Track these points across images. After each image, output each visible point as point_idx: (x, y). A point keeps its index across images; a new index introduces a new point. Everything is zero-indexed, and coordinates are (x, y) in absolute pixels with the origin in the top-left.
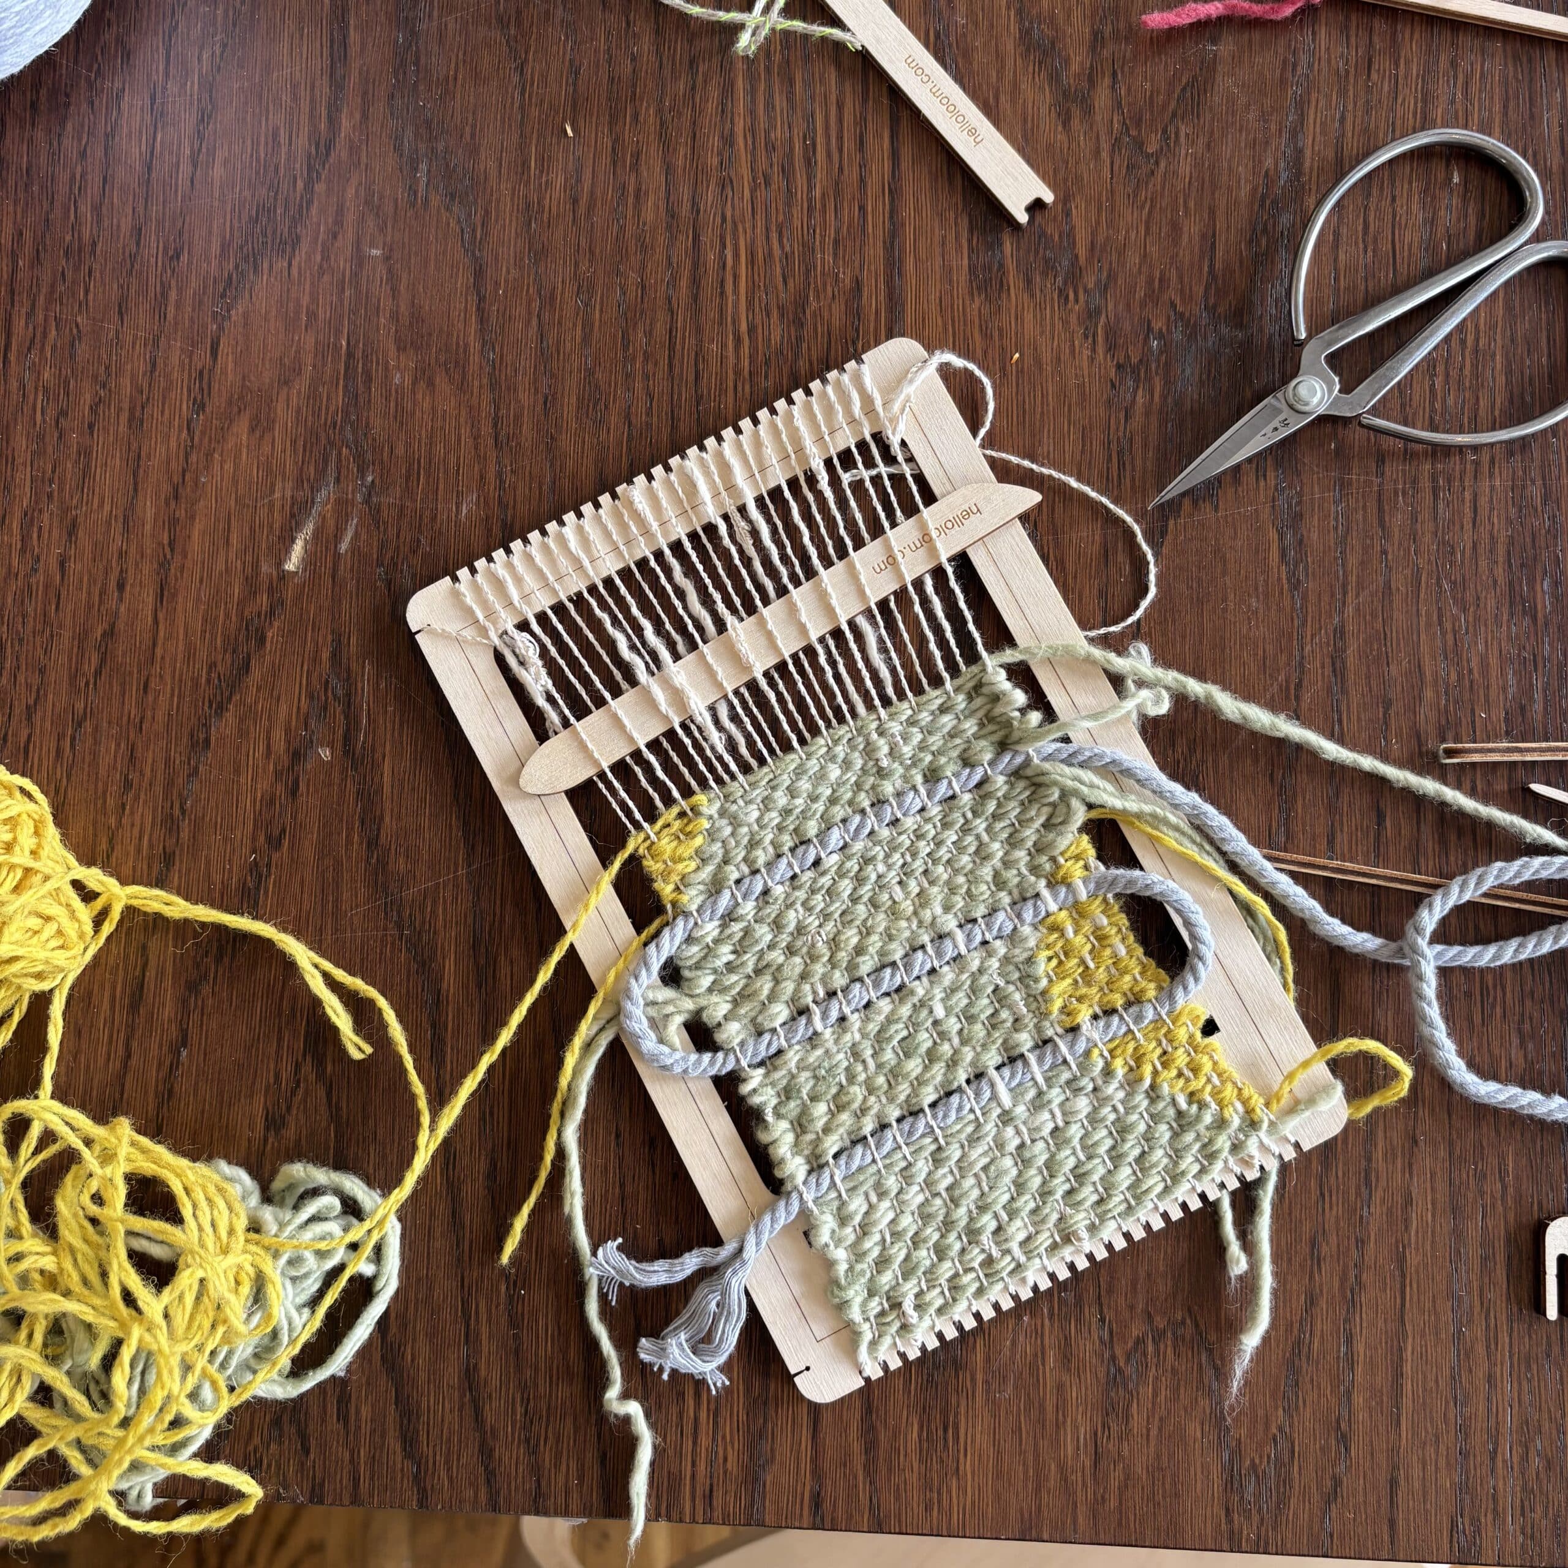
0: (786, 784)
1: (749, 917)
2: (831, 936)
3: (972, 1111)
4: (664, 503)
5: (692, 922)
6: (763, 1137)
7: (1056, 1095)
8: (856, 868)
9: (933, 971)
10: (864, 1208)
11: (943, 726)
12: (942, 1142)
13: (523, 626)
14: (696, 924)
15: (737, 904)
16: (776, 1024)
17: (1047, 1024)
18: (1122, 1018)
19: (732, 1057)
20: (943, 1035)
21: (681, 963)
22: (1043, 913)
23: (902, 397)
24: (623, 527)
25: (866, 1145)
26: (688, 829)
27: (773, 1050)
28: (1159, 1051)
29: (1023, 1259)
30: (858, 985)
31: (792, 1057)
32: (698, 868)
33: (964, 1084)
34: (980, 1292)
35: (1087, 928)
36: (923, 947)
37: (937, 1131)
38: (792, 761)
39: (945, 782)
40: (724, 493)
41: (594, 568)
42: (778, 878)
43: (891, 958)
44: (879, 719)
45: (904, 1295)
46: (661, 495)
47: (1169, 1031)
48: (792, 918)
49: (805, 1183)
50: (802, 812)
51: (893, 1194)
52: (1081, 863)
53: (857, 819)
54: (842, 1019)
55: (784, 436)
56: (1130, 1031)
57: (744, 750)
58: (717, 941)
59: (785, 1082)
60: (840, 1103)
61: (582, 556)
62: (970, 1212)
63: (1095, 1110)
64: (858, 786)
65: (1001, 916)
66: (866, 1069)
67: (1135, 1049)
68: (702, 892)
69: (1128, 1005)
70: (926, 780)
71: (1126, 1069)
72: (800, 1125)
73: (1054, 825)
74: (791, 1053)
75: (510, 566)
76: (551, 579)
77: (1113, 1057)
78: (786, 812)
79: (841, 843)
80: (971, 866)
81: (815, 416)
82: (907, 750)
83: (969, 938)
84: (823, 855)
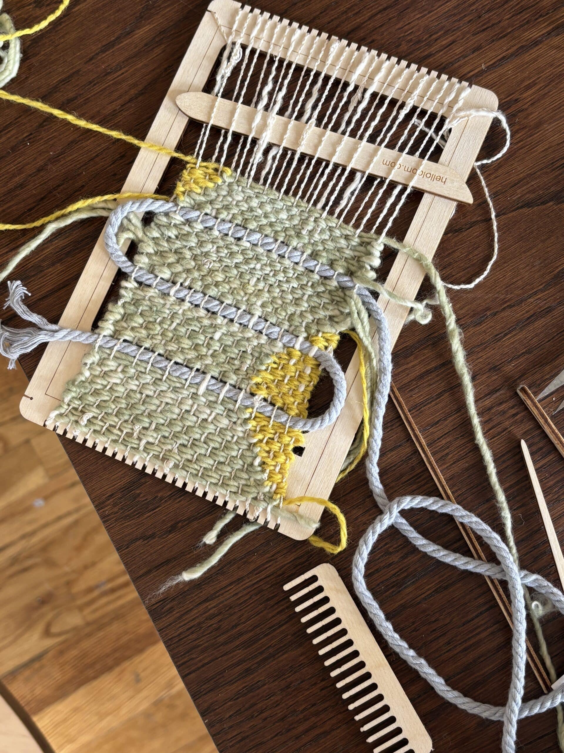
0: (263, 200)
1: (196, 230)
2: (214, 269)
3: (186, 380)
4: (342, 58)
5: (175, 209)
6: (110, 307)
7: (219, 409)
8: (251, 256)
9: (232, 320)
10: (113, 368)
11: (339, 243)
12: (164, 378)
13: (244, 47)
14: (176, 211)
15: (197, 221)
16: (161, 275)
17: (246, 382)
18: (273, 410)
19: (132, 268)
20: (209, 346)
21: (155, 219)
22: (292, 345)
23: (468, 113)
24: (318, 52)
25: (138, 350)
26: (212, 177)
27: (148, 282)
28: (271, 436)
29: (141, 448)
30: (202, 295)
31: (151, 292)
32: (200, 194)
33: (195, 369)
34: (115, 441)
35: (300, 367)
36: (239, 309)
37: (167, 373)
38: (274, 194)
39: (316, 262)
40: (366, 78)
41: (292, 54)
42: (221, 228)
43: (223, 299)
44: (321, 215)
45: (90, 411)
46: (345, 54)
47: (283, 433)
48: (209, 247)
49: (104, 336)
50: (256, 216)
51: (128, 375)
52: (326, 344)
53: (271, 240)
54: (183, 300)
55: (411, 82)
56: (270, 417)
57: (264, 173)
58: (175, 225)
59: (139, 297)
60: (148, 326)
61: (293, 45)
62: (144, 411)
63: (226, 429)
64: (286, 230)
65: (277, 329)
66: (170, 325)
67: (264, 426)
68: (190, 204)
69: (281, 409)
70: (311, 255)
71: (253, 429)
72: (126, 317)
73: (333, 321)
74: (152, 291)
75: (265, 22)
76: (273, 41)
77: (254, 419)
78: (251, 209)
79: (256, 242)
80: (289, 301)
81: (431, 87)
82: (317, 237)
83: (257, 324)
84: (245, 239)
